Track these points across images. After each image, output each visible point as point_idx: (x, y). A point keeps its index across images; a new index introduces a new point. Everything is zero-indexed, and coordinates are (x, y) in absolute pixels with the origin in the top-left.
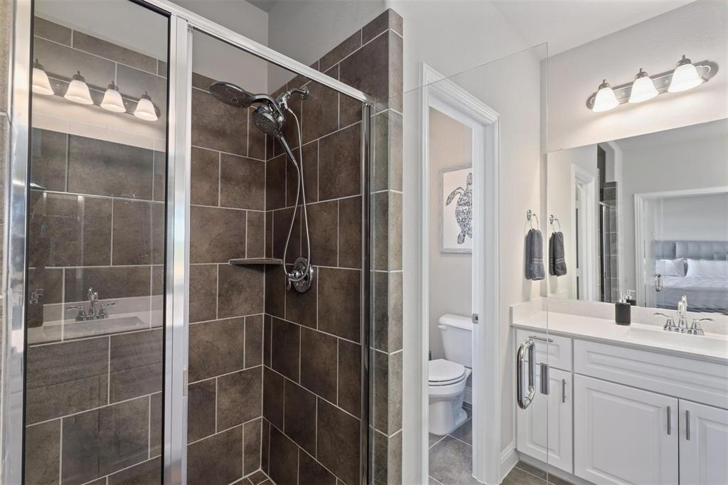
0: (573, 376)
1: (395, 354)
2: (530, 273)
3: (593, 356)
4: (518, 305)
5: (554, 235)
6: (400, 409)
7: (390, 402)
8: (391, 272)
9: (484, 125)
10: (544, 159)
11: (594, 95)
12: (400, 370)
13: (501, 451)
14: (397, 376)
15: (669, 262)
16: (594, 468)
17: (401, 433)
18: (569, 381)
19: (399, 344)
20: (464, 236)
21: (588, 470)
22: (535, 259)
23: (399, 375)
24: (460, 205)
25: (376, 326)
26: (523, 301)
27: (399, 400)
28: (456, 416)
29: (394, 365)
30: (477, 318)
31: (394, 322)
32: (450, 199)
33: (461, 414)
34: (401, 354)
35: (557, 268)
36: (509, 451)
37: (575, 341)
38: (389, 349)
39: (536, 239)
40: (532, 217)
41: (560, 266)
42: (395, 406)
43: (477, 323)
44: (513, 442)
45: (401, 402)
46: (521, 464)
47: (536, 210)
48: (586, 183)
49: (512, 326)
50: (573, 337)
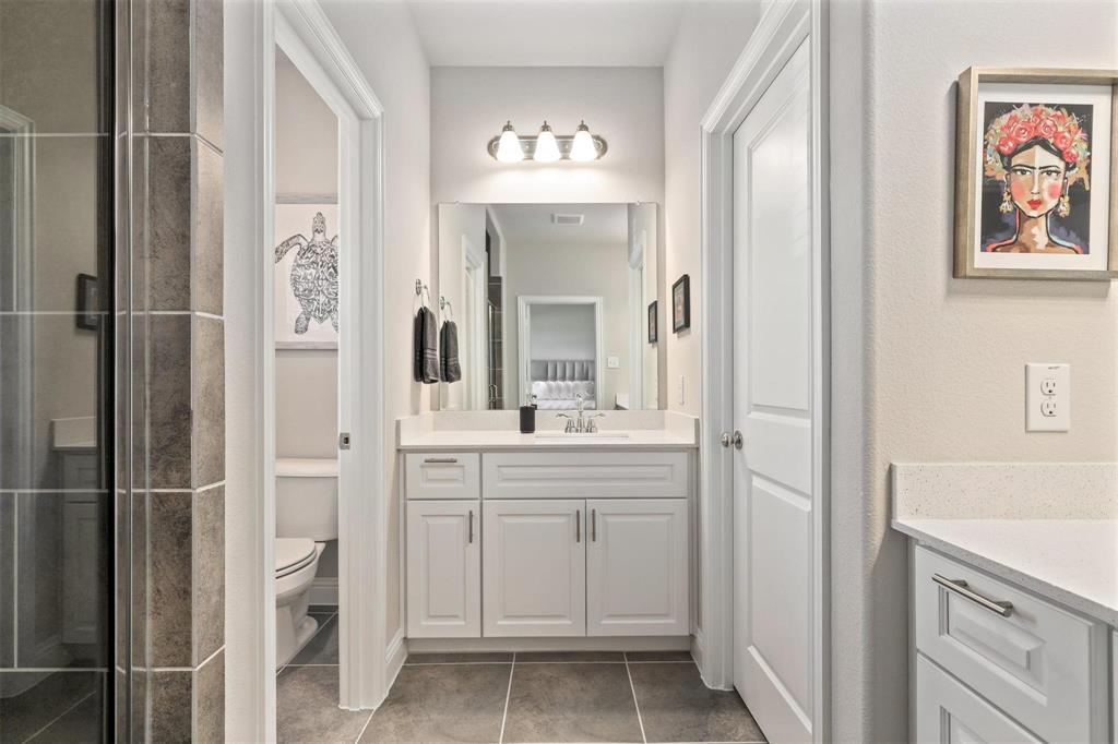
0: (481, 504)
1: (207, 490)
2: (420, 373)
3: (504, 470)
4: (405, 417)
5: (446, 325)
6: (221, 604)
7: (195, 593)
8: (198, 313)
9: (361, 117)
10: (435, 210)
11: (497, 138)
12: (218, 524)
13: (387, 645)
14: (214, 537)
15: (542, 383)
16: (507, 617)
17: (222, 655)
18: (476, 513)
19: (217, 470)
20: (308, 319)
21: (499, 623)
22: (429, 351)
23: (217, 534)
24: (299, 266)
25: (152, 437)
26: (412, 414)
27: (216, 587)
28: (299, 629)
29: (207, 513)
30: (347, 440)
31: (205, 423)
32: (280, 253)
33: (306, 625)
34: (221, 490)
35: (449, 372)
36: (396, 642)
37: (484, 455)
38: (194, 482)
39: (429, 321)
40: (424, 290)
41: (453, 369)
42: (208, 601)
43: (348, 448)
44: (402, 629)
45: (222, 591)
46: (412, 658)
47: (426, 281)
48: (475, 268)
49: (399, 450)
50: (481, 451)
